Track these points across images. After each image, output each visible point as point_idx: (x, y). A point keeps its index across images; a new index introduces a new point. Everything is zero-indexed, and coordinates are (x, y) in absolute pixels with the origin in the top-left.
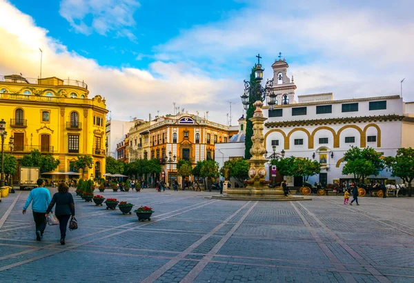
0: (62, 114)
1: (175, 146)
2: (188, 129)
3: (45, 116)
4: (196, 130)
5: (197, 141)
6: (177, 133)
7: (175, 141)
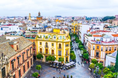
0: (57, 45)
1: (94, 51)
2: (99, 46)
3: (53, 45)
4: (101, 46)
5: (102, 50)
6: (95, 46)
7: (94, 49)
